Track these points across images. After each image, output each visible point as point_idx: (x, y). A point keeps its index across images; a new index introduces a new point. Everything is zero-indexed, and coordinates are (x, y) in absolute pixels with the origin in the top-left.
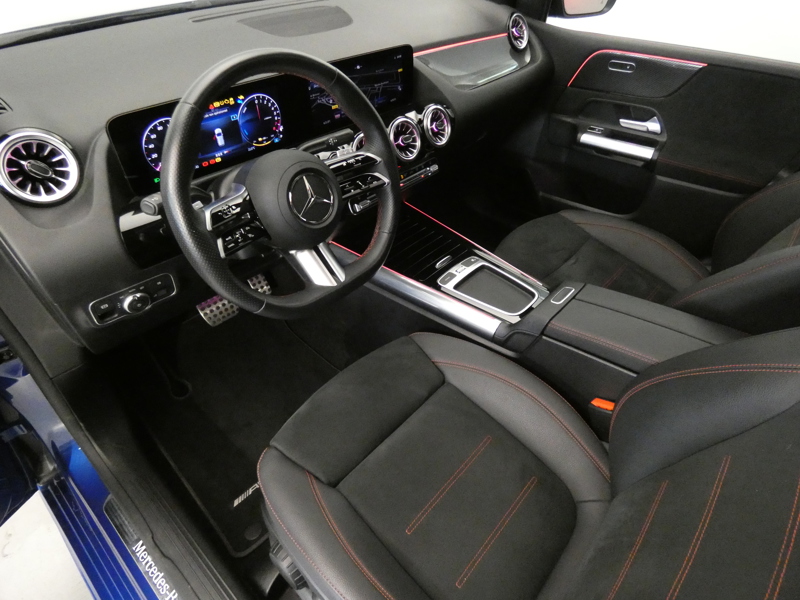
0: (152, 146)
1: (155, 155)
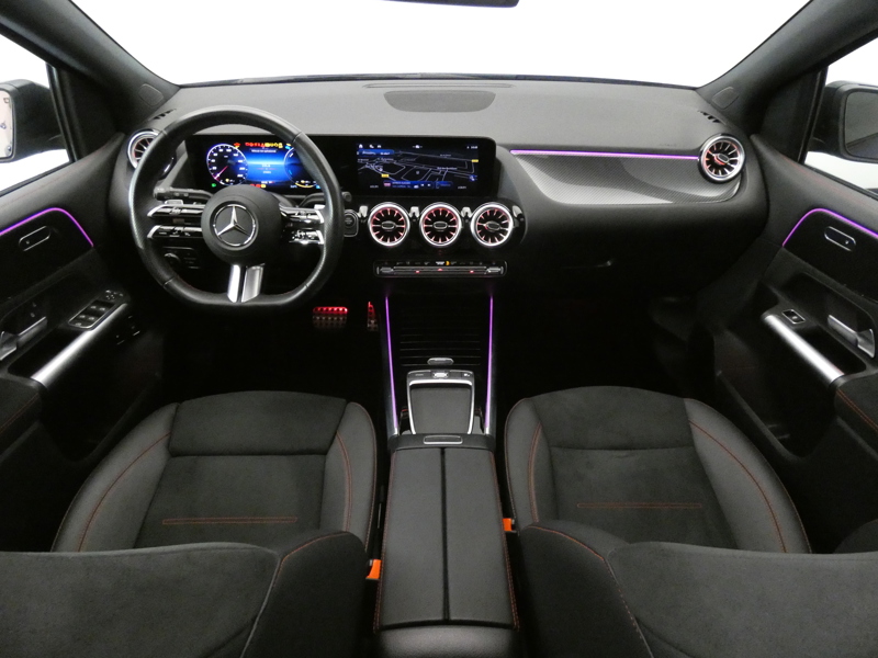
0: (213, 161)
1: (215, 168)
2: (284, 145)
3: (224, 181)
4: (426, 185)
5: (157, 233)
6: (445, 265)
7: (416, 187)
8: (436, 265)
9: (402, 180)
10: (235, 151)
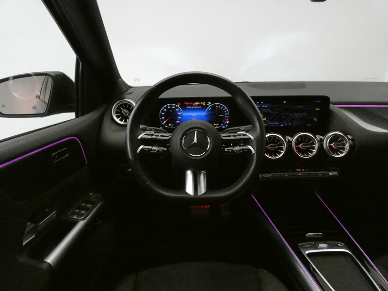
0: (163, 114)
1: (163, 118)
2: (207, 103)
3: (168, 126)
4: (288, 124)
5: (142, 150)
6: (301, 171)
7: (281, 125)
8: (296, 171)
9: (273, 122)
10: (177, 108)
